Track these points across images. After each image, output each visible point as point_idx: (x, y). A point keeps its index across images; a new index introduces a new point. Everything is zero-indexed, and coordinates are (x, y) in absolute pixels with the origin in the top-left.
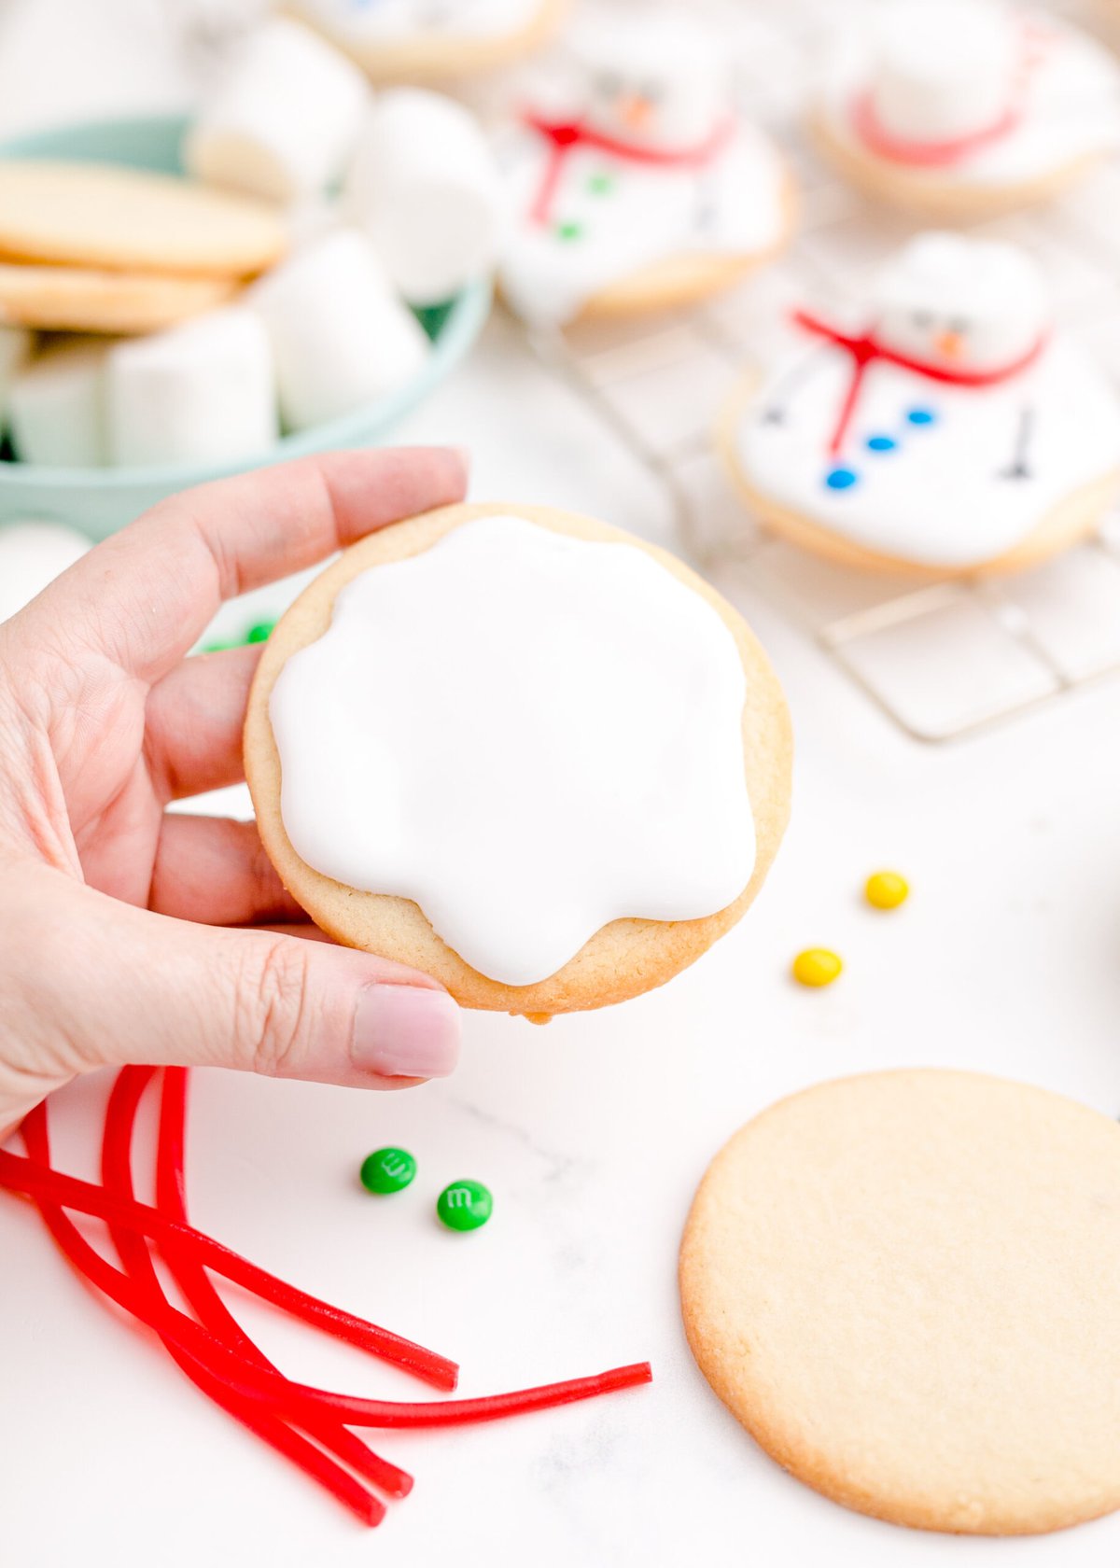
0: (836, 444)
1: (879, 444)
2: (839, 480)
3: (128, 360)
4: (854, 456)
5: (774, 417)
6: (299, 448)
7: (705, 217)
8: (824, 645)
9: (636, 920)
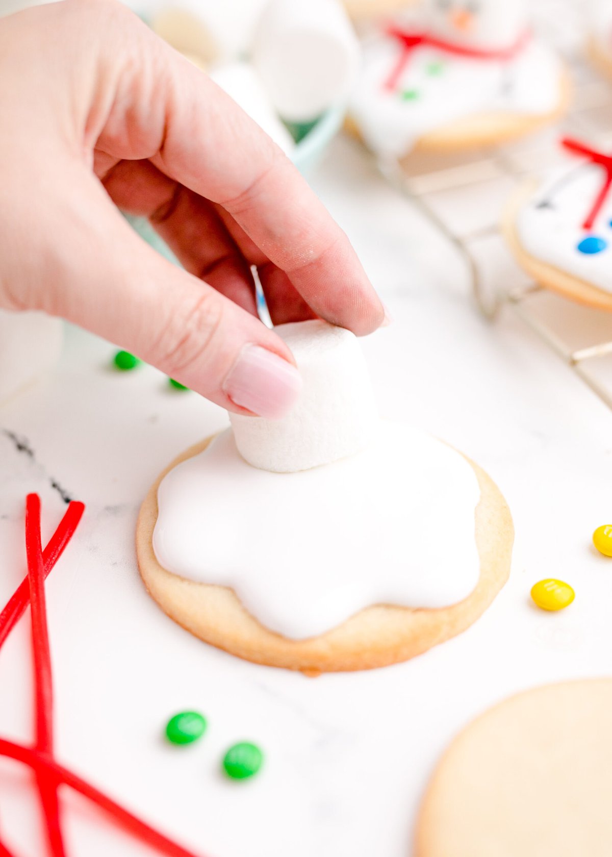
0: (588, 225)
2: (589, 247)
4: (602, 229)
5: (544, 205)
7: (507, 88)
8: (573, 363)
9: (388, 606)
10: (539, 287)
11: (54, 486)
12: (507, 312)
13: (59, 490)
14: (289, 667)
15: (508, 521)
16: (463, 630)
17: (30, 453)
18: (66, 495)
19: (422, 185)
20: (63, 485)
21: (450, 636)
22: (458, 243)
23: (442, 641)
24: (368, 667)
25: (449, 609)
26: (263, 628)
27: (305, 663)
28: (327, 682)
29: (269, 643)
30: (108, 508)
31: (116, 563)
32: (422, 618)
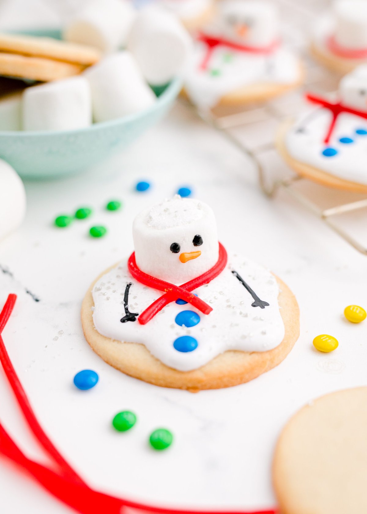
0: (327, 141)
1: (345, 141)
2: (329, 153)
3: (31, 93)
4: (334, 143)
5: (301, 131)
6: (97, 127)
7: (270, 69)
8: (324, 217)
9: (235, 351)
10: (300, 177)
11: (28, 292)
12: (282, 192)
13: (31, 294)
14: (180, 388)
15: (296, 304)
16: (277, 365)
17: (11, 275)
18: (35, 297)
19: (226, 122)
20: (33, 292)
21: (271, 368)
22: (250, 154)
23: (266, 371)
24: (226, 386)
25: (270, 351)
26: (164, 365)
27: (190, 385)
28: (203, 396)
29: (168, 374)
30: (61, 304)
31: (70, 334)
32: (256, 357)
